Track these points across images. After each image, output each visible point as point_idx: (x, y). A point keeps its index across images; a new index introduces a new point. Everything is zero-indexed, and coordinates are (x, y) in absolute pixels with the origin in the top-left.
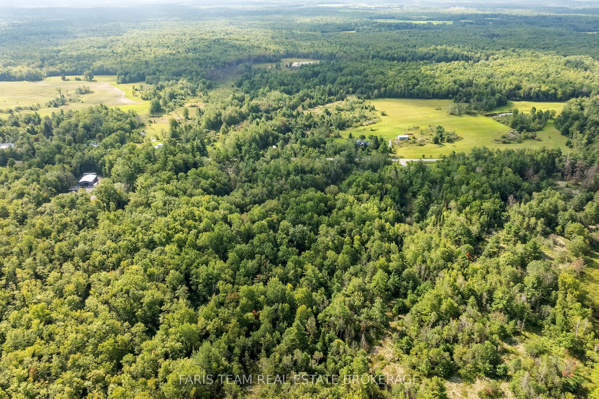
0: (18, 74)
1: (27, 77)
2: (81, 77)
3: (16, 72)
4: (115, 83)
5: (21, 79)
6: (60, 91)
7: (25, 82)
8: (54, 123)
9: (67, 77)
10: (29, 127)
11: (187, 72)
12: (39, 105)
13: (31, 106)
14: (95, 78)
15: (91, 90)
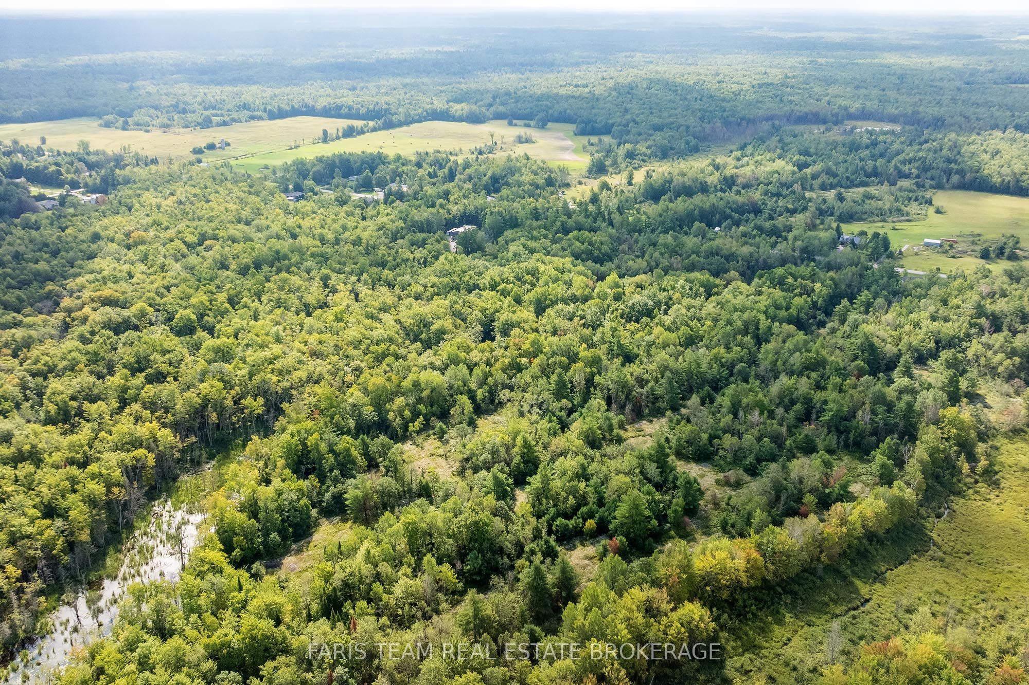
0: (459, 113)
1: (468, 117)
2: (532, 123)
3: (456, 111)
4: (572, 133)
5: (460, 119)
6: (492, 136)
7: (464, 123)
8: (460, 168)
9: (514, 122)
10: (431, 171)
11: (672, 126)
12: (461, 150)
13: (452, 150)
14: (550, 125)
15: (534, 139)
